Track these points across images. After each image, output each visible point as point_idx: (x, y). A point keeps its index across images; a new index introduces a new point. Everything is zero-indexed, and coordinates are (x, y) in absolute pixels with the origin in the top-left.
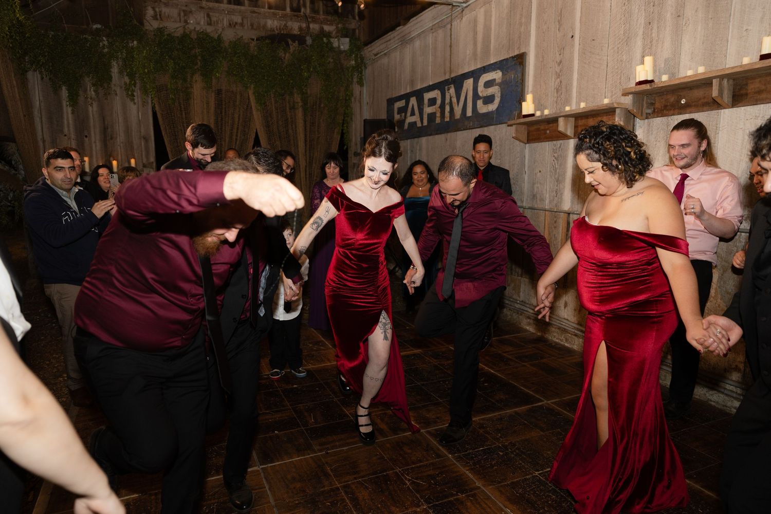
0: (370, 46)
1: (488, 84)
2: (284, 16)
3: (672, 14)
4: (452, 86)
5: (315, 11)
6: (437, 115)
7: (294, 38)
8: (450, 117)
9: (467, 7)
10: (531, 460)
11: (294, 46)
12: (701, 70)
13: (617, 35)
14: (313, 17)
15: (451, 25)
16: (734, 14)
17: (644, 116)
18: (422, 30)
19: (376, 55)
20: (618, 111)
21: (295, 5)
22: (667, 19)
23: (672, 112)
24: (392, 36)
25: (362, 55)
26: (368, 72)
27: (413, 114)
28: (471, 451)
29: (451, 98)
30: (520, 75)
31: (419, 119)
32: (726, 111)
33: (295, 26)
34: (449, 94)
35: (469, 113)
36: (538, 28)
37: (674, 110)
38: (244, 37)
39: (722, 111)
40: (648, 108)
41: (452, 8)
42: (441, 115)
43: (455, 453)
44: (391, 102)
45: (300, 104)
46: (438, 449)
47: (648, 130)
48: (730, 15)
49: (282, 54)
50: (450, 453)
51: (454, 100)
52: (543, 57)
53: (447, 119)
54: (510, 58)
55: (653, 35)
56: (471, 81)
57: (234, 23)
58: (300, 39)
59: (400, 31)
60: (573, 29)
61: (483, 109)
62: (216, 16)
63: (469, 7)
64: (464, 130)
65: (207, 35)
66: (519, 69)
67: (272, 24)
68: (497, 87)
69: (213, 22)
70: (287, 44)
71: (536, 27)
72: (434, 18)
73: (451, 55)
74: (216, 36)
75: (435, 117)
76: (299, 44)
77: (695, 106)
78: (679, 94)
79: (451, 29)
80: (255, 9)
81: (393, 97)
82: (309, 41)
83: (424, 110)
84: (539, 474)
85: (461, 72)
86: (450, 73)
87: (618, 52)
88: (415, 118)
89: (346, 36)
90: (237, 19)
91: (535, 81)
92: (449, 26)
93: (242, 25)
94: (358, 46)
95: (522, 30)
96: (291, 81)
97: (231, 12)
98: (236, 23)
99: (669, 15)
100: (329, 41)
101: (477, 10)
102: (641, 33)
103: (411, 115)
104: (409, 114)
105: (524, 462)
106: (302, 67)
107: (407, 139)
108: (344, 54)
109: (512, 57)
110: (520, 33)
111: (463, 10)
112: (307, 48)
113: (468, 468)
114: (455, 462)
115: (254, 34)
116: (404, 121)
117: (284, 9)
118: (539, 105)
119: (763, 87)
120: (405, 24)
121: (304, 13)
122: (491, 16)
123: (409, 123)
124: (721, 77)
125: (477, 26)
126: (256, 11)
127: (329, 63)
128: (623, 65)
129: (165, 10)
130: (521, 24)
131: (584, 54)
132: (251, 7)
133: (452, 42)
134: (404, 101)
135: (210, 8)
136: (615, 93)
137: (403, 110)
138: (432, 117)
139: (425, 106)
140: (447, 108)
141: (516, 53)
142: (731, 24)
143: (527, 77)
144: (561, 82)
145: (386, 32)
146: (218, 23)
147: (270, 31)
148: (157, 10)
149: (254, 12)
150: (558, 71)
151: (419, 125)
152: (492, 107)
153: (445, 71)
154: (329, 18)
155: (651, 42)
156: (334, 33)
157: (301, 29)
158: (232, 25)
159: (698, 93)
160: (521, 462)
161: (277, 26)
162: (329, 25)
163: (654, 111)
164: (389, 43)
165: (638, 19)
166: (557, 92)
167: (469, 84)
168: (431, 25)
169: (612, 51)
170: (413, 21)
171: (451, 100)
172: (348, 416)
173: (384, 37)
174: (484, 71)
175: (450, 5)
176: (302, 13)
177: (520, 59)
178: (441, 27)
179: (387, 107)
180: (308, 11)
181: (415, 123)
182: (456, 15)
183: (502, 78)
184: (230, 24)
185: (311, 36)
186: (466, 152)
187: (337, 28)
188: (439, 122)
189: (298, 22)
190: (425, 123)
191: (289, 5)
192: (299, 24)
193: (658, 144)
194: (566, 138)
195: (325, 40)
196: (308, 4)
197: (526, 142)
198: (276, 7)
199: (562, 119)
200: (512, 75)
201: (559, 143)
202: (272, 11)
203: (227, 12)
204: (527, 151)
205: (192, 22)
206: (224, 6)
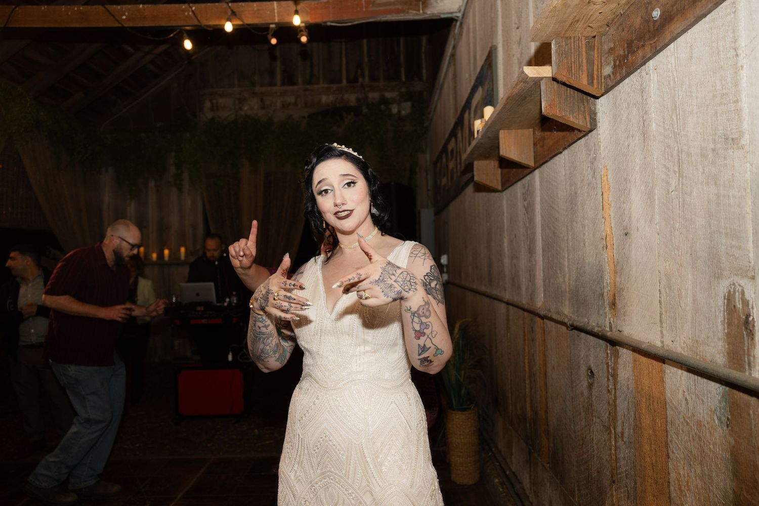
2: (340, 89)
4: (459, 127)
5: (373, 78)
7: (350, 110)
11: (349, 119)
14: (371, 86)
15: (455, 48)
18: (446, 67)
21: (352, 76)
27: (444, 175)
29: (459, 143)
30: (491, 83)
31: (447, 180)
33: (351, 98)
34: (459, 139)
38: (294, 116)
52: (507, 44)
53: (459, 172)
54: (484, 62)
57: (288, 104)
58: (356, 110)
62: (269, 100)
63: (465, 16)
67: (326, 99)
69: (266, 106)
70: (342, 118)
74: (265, 119)
75: (454, 174)
76: (354, 116)
79: (455, 53)
80: (308, 87)
81: (436, 158)
82: (365, 110)
83: (449, 167)
85: (463, 105)
89: (409, 100)
90: (290, 99)
91: (504, 85)
93: (295, 104)
95: (493, 14)
97: (284, 94)
98: (290, 104)
100: (387, 108)
101: (469, 15)
108: (405, 119)
109: (485, 60)
112: (363, 118)
115: (306, 112)
116: (441, 185)
117: (340, 81)
121: (361, 83)
122: (476, 16)
123: (443, 187)
126: (311, 88)
130: (491, 7)
132: (304, 85)
133: (457, 69)
134: (440, 161)
135: (264, 93)
137: (440, 172)
138: (452, 174)
139: (449, 161)
140: (459, 158)
146: (270, 106)
147: (325, 106)
148: (214, 102)
149: (306, 90)
151: (447, 187)
154: (391, 83)
156: (395, 98)
157: (358, 100)
158: (285, 106)
161: (332, 101)
162: (391, 91)
167: (466, 120)
168: (449, 58)
171: (460, 147)
174: (473, 95)
176: (359, 83)
177: (490, 59)
179: (434, 171)
180: (367, 79)
181: (445, 185)
183: (482, 95)
184: (283, 106)
185: (369, 105)
187: (400, 93)
188: (456, 178)
189: (355, 93)
190: (450, 184)
191: (345, 77)
192: (356, 95)
194: (529, 170)
195: (383, 107)
196: (367, 73)
197: (500, 188)
198: (332, 81)
199: (502, 134)
200: (486, 86)
201: (527, 181)
202: (326, 85)
203: (278, 94)
204: (504, 202)
205: (246, 108)
206: (278, 88)
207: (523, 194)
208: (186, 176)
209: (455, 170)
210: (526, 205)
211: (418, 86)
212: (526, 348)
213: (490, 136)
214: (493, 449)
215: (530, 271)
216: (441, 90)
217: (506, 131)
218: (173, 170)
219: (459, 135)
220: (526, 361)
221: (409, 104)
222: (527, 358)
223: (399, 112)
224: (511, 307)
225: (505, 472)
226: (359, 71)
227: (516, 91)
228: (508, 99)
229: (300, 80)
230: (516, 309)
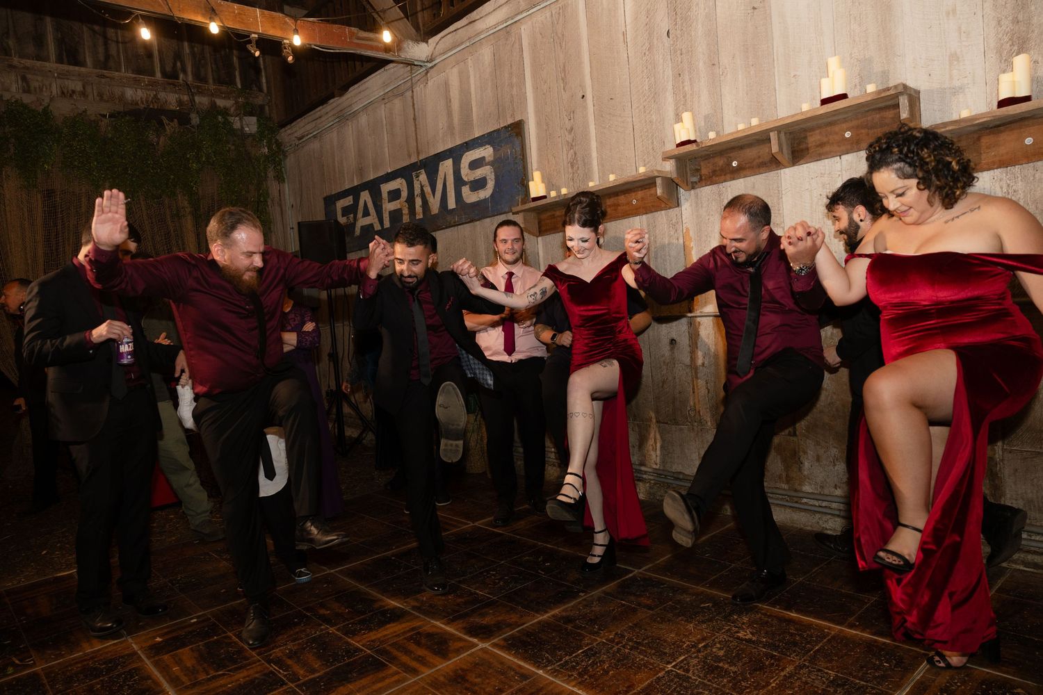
0: (289, 126)
1: (475, 165)
2: (153, 84)
3: (705, 63)
4: (423, 171)
5: (198, 77)
6: (404, 212)
7: (172, 115)
8: (424, 213)
9: (432, 67)
10: (653, 651)
11: (171, 127)
12: (755, 122)
13: (641, 91)
14: (198, 87)
15: (413, 92)
16: (778, 60)
17: (690, 186)
18: (369, 101)
19: (300, 139)
20: (659, 181)
21: (168, 69)
22: (700, 68)
23: (723, 177)
24: (324, 111)
25: (277, 140)
26: (290, 162)
27: (366, 213)
28: (567, 658)
29: (422, 187)
30: (518, 149)
31: (376, 220)
32: (787, 170)
33: (171, 99)
34: (419, 182)
35: (452, 204)
36: (536, 89)
37: (725, 175)
38: (88, 113)
39: (782, 171)
40: (693, 175)
41: (411, 69)
42: (409, 211)
43: (546, 666)
44: (330, 201)
45: (188, 210)
46: (520, 667)
47: (697, 203)
48: (774, 61)
49: (152, 137)
50: (538, 667)
51: (428, 189)
52: (547, 125)
53: (420, 216)
54: (502, 128)
55: (686, 88)
56: (449, 162)
57: (70, 92)
58: (181, 117)
59: (335, 104)
60: (582, 87)
61: (470, 197)
62: (37, 81)
63: (435, 68)
64: (446, 228)
65: (25, 106)
66: (517, 142)
67: (134, 94)
68: (489, 166)
69: (32, 88)
70: (161, 124)
71: (533, 88)
72: (385, 85)
73: (416, 131)
74: (40, 109)
75: (402, 215)
76: (180, 124)
77: (749, 168)
78: (729, 155)
79: (412, 97)
80: (104, 72)
81: (333, 193)
82: (195, 119)
83: (383, 207)
84: (674, 667)
85: (433, 152)
86: (418, 153)
87: (645, 112)
88: (372, 219)
89: (251, 114)
90: (75, 85)
91: (540, 156)
92: (409, 94)
93: (83, 94)
94: (270, 129)
95: (514, 92)
96: (172, 177)
97: (62, 76)
98: (73, 92)
99: (701, 64)
100: (226, 119)
101: (447, 71)
102: (670, 87)
103: (363, 216)
104: (360, 214)
105: (646, 656)
106: (188, 156)
107: (360, 250)
108: (251, 139)
109: (505, 127)
110: (512, 97)
111: (427, 72)
112: (194, 130)
113: (574, 683)
114: (551, 678)
115: (105, 109)
116: (353, 225)
117: (152, 74)
118: (550, 184)
119: (825, 140)
120: (341, 95)
121: (183, 81)
122: (468, 78)
123: (362, 227)
124: (779, 129)
125: (449, 92)
126: (108, 75)
127: (228, 151)
128: (654, 126)
130: (511, 85)
131: (602, 116)
132: (96, 69)
133: (416, 114)
134: (351, 198)
135: (28, 68)
136: (649, 162)
137: (350, 210)
138: (396, 215)
139: (383, 201)
140: (419, 202)
141: (510, 121)
142: (776, 70)
143: (528, 151)
144: (575, 154)
145: (314, 106)
146: (41, 90)
147: (131, 104)
149: (103, 76)
150: (570, 140)
151: (377, 227)
152: (485, 194)
153: (409, 151)
154: (224, 88)
155: (684, 97)
156: (232, 109)
157: (180, 103)
158: (66, 94)
159: (750, 153)
160: (642, 657)
161: (141, 98)
162: (224, 98)
163: (701, 179)
164: (319, 121)
165: (664, 71)
166: (572, 166)
167: (447, 166)
168: (382, 93)
169: (637, 110)
170: (353, 91)
171: (422, 190)
172: (362, 650)
173: (312, 113)
174: (467, 148)
175: (409, 64)
176: (181, 81)
177: (517, 129)
178: (396, 96)
179: (326, 208)
180: (190, 78)
181: (372, 225)
182: (417, 78)
183: (495, 155)
184: (63, 93)
185: (198, 112)
186: (452, 257)
187: (237, 103)
188: (408, 220)
189: (176, 92)
190: (387, 224)
191: (159, 69)
192: (177, 96)
193: (712, 219)
195: (219, 118)
198: (139, 71)
200: (507, 149)
202: (134, 76)
203: (56, 75)
206: (51, 65)
211: (259, 100)
219: (422, 179)
226: (179, 65)
229: (89, 61)
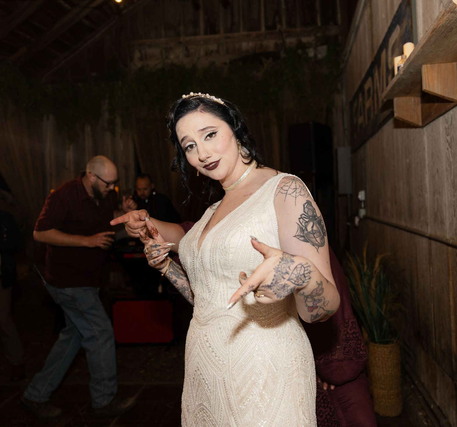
1: (393, 50)
2: (259, 36)
4: (376, 66)
5: (291, 24)
7: (269, 55)
8: (377, 108)
11: (267, 64)
14: (289, 32)
18: (361, 10)
21: (270, 23)
24: (352, 30)
26: (344, 78)
27: (361, 114)
29: (376, 82)
30: (410, 21)
31: (363, 119)
33: (270, 44)
34: (376, 78)
38: (216, 63)
44: (352, 104)
53: (376, 111)
56: (384, 53)
57: (210, 52)
58: (274, 55)
62: (194, 48)
66: (409, 12)
67: (246, 46)
68: (397, 48)
69: (190, 54)
70: (261, 62)
74: (190, 66)
75: (371, 112)
76: (273, 60)
80: (230, 34)
81: (352, 98)
82: (283, 55)
83: (366, 105)
89: (325, 44)
90: (213, 47)
91: (424, 22)
93: (218, 52)
97: (206, 42)
98: (212, 51)
100: (305, 51)
103: (360, 116)
115: (228, 59)
116: (357, 123)
117: (259, 29)
121: (279, 29)
123: (359, 125)
126: (232, 36)
129: (150, 51)
132: (225, 33)
133: (373, 10)
134: (356, 101)
135: (188, 42)
138: (369, 112)
139: (365, 100)
140: (376, 98)
143: (416, 21)
146: (195, 54)
147: (245, 52)
148: (143, 52)
149: (227, 38)
151: (364, 126)
154: (307, 29)
157: (276, 45)
158: (208, 53)
161: (252, 47)
162: (307, 36)
167: (383, 58)
168: (364, 1)
171: (377, 86)
174: (390, 34)
176: (277, 30)
179: (350, 111)
180: (284, 26)
181: (362, 124)
183: (400, 35)
184: (206, 53)
185: (286, 50)
187: (316, 37)
188: (373, 117)
189: (273, 39)
190: (367, 121)
191: (264, 24)
192: (274, 41)
194: (452, 104)
195: (300, 51)
196: (284, 20)
197: (420, 124)
198: (251, 29)
199: (426, 69)
200: (404, 24)
201: (450, 116)
202: (246, 33)
203: (202, 42)
204: (425, 138)
205: (172, 57)
206: (201, 37)
207: (446, 129)
208: (118, 121)
209: (372, 109)
210: (449, 140)
211: (333, 31)
212: (451, 282)
213: (412, 71)
214: (416, 382)
215: (454, 206)
216: (357, 32)
217: (429, 65)
218: (106, 116)
219: (376, 74)
220: (451, 296)
221: (325, 48)
222: (451, 293)
223: (316, 56)
224: (433, 242)
225: (429, 406)
226: (277, 19)
227: (443, 22)
228: (433, 31)
229: (222, 29)
230: (439, 244)
